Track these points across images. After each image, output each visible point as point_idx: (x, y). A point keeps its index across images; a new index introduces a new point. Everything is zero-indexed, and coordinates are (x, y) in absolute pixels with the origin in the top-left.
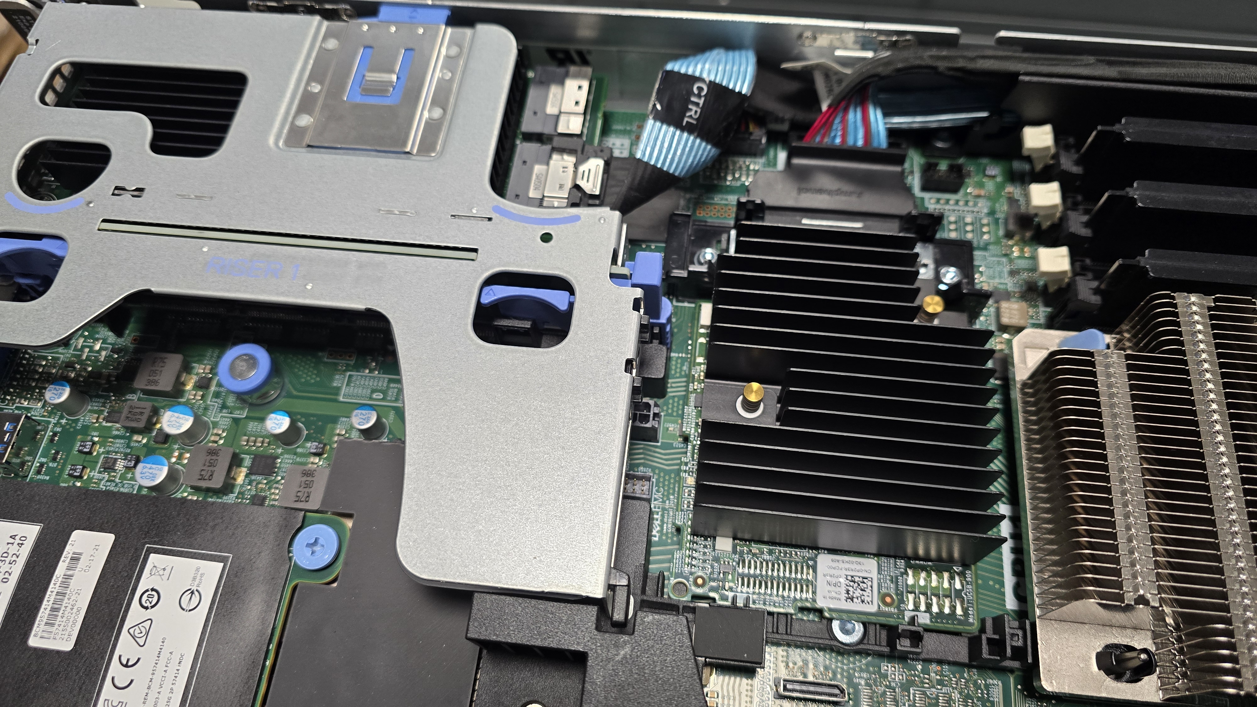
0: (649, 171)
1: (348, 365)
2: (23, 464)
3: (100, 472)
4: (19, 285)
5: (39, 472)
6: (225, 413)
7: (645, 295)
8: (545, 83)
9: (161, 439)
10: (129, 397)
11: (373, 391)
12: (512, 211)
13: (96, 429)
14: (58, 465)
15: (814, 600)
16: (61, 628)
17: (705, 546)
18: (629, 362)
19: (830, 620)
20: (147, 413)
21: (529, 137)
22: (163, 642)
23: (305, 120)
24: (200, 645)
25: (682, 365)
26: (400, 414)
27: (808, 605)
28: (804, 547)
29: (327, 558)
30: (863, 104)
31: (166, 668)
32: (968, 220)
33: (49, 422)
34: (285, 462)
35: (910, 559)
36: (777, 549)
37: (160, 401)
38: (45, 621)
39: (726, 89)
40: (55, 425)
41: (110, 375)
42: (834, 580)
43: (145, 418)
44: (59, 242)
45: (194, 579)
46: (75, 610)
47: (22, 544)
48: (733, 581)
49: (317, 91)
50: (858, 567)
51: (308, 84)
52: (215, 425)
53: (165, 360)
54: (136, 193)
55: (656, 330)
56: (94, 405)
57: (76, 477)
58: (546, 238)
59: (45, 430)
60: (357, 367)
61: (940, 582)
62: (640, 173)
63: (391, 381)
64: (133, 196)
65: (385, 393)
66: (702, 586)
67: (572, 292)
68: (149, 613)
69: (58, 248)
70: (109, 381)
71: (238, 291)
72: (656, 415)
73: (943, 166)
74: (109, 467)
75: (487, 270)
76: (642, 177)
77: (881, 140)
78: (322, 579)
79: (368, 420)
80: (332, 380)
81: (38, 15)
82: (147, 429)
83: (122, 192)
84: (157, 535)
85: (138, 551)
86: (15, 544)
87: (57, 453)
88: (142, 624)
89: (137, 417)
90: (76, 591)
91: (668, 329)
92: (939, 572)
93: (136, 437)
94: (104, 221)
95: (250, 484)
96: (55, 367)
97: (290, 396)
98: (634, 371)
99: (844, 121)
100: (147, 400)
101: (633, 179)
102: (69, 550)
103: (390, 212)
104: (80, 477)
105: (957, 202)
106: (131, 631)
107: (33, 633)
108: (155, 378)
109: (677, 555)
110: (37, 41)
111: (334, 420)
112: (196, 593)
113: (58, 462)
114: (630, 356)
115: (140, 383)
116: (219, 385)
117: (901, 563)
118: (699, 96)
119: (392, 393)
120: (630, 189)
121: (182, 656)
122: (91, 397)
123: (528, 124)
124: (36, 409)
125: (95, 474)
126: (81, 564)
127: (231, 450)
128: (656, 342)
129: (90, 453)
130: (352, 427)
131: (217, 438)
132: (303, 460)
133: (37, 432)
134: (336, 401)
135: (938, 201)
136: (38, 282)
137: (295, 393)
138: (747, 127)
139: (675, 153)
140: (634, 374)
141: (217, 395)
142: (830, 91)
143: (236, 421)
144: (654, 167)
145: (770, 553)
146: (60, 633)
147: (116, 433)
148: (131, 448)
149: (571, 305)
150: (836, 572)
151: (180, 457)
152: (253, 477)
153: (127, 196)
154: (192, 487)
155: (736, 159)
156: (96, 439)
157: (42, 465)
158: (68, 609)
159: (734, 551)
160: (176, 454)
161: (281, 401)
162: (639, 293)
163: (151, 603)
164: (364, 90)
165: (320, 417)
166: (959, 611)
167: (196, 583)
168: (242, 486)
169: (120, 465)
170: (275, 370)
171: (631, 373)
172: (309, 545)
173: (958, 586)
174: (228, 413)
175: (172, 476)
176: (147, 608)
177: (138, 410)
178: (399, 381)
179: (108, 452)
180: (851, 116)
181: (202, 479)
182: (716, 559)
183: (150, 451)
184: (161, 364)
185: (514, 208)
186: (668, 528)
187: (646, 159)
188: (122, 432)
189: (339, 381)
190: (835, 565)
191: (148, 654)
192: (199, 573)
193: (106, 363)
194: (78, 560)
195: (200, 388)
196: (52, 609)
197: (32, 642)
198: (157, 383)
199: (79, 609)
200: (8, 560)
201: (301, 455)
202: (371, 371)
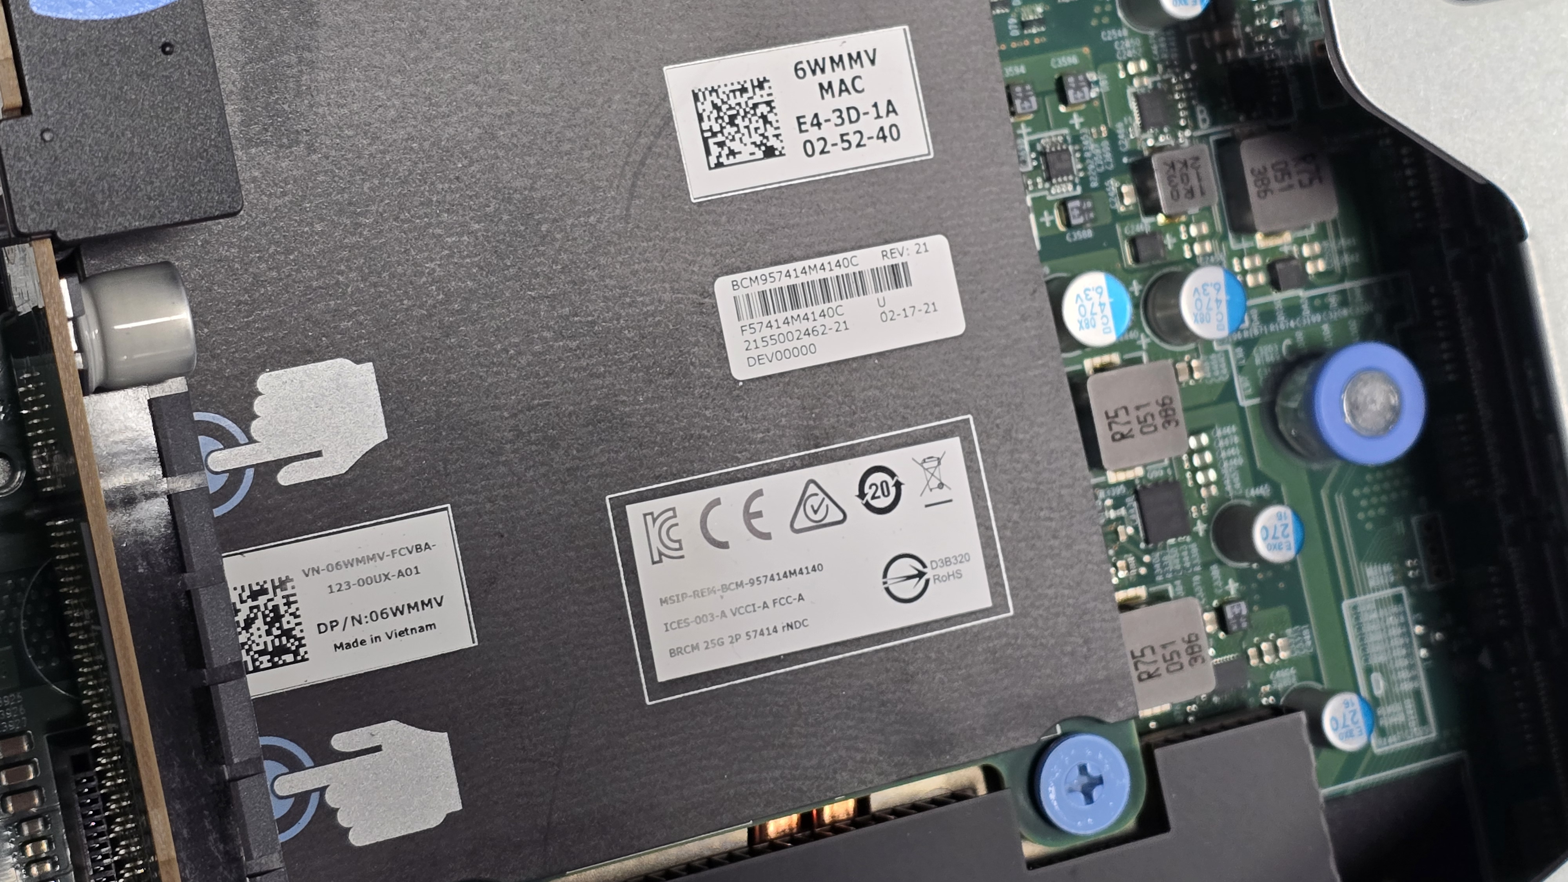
1: (1418, 580)
3: (1033, 146)
6: (1236, 354)
11: (1383, 669)
14: (1016, 39)
16: (767, 332)
22: (814, 569)
31: (770, 604)
38: (767, 287)
45: (947, 562)
46: (807, 341)
47: (884, 138)
53: (1316, 182)
60: (1422, 604)
65: (1390, 696)
68: (855, 507)
74: (1051, 161)
79: (1349, 735)
80: (1377, 559)
85: (955, 404)
86: (880, 123)
88: (831, 505)
89: (1181, 187)
90: (841, 320)
93: (1128, 187)
95: (1119, 502)
102: (906, 250)
106: (812, 489)
107: (740, 277)
108: (1272, 180)
111: (1299, 618)
112: (923, 581)
115: (1252, 152)
121: (802, 624)
125: (1026, 139)
126: (894, 297)
129: (1063, 97)
131: (1186, 379)
134: (1339, 599)
137: (1324, 494)
143: (1228, 392)
146: (758, 336)
148: (1102, 187)
152: (1131, 501)
156: (1096, 93)
158: (804, 325)
163: (873, 498)
167: (942, 571)
168: (1106, 486)
174: (1238, 361)
176: (862, 495)
177: (1194, 182)
181: (1111, 420)
184: (1305, 178)
191: (784, 548)
192: (959, 566)
194: (897, 284)
195: (1271, 269)
196: (793, 289)
197: (723, 287)
198: (1264, 192)
199: (811, 349)
200: (848, 128)
201: (1208, 583)
202: (1424, 641)
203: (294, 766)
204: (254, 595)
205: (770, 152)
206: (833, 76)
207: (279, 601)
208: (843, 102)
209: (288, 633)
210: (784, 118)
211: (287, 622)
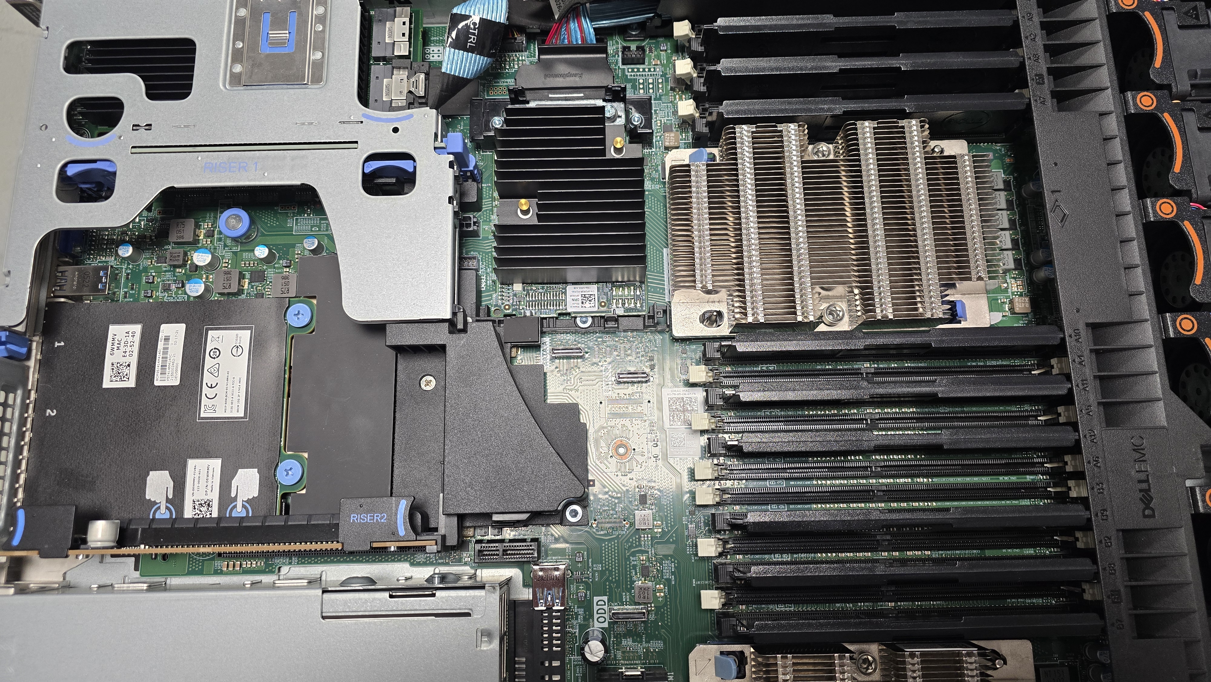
0: (451, 79)
1: (294, 213)
2: (114, 293)
3: (162, 293)
4: (81, 188)
5: (125, 297)
6: (227, 250)
7: (455, 158)
8: (383, 21)
9: (194, 269)
10: (166, 247)
11: (312, 227)
12: (373, 115)
13: (152, 268)
15: (566, 309)
16: (170, 374)
17: (509, 289)
18: (450, 198)
19: (576, 317)
20: (182, 255)
21: (378, 59)
22: (228, 373)
23: (238, 68)
24: (248, 372)
25: (489, 190)
26: (331, 238)
27: (564, 312)
28: (560, 283)
29: (307, 320)
30: (577, 17)
31: (233, 385)
32: (651, 81)
33: (122, 268)
34: (270, 273)
35: (614, 282)
36: (545, 286)
37: (187, 248)
38: (160, 373)
39: (490, 21)
40: (126, 269)
41: (151, 236)
42: (575, 298)
43: (181, 258)
44: (108, 163)
45: (237, 340)
46: (175, 365)
47: (134, 335)
48: (524, 305)
49: (241, 46)
50: (588, 290)
51: (234, 44)
52: (223, 257)
53: (184, 224)
54: (147, 127)
55: (469, 174)
56: (147, 254)
57: (149, 297)
58: (396, 130)
59: (121, 272)
60: (300, 213)
61: (629, 292)
62: (446, 81)
63: (321, 219)
64: (146, 130)
65: (319, 227)
66: (508, 309)
67: (415, 161)
68: (216, 360)
69: (109, 166)
70: (151, 240)
71: (226, 181)
72: (475, 223)
73: (633, 47)
74: (167, 289)
75: (365, 153)
76: (448, 83)
77: (591, 37)
78: (305, 331)
79: (313, 243)
80: (287, 223)
81: (41, 7)
82: (183, 265)
83: (138, 128)
84: (209, 321)
85: (201, 330)
86: (130, 336)
87: (133, 285)
88: (214, 366)
89: (176, 258)
90: (172, 355)
91: (476, 172)
92: (629, 287)
93: (177, 270)
94: (133, 147)
95: (252, 287)
96: (115, 235)
97: (263, 235)
98: (455, 202)
99: (568, 30)
100: (178, 248)
101: (443, 85)
102: (162, 335)
103: (303, 124)
104: (152, 296)
105: (644, 70)
106: (209, 370)
107: (155, 379)
108: (180, 234)
109: (494, 296)
110: (48, 28)
111: (293, 246)
112: (240, 347)
113: (135, 291)
114: (451, 194)
115: (173, 238)
116: (220, 233)
117: (609, 285)
118: (475, 29)
119: (323, 226)
120: (441, 91)
122: (143, 250)
123: (376, 52)
124: (112, 261)
125: (159, 294)
126: (170, 342)
127: (238, 270)
128: (470, 180)
129: (153, 282)
130: (304, 248)
131: (226, 265)
132: (280, 271)
133: (117, 274)
134: (292, 235)
135: (633, 69)
136: (94, 186)
137: (266, 233)
138: (514, 35)
139: (465, 66)
140: (455, 204)
141: (220, 240)
142: (559, 7)
143: (235, 253)
144: (454, 76)
145: (543, 288)
146: (170, 377)
147: (165, 269)
148: (177, 276)
149: (415, 167)
150: (576, 294)
151: (207, 278)
152: (253, 284)
153: (142, 130)
154: (219, 294)
155: (510, 54)
156: (154, 274)
157: (126, 293)
158: (171, 365)
159: (524, 290)
160: (204, 276)
161: (259, 239)
162: (451, 158)
163: (216, 355)
164: (270, 44)
165: (285, 245)
166: (638, 305)
167: (238, 341)
168: (248, 289)
169: (173, 287)
170: (252, 222)
171: (453, 204)
172: (295, 315)
173: (638, 293)
174: (229, 249)
175: (207, 289)
176: (214, 358)
177: (176, 255)
178: (327, 219)
179: (163, 281)
180: (572, 25)
181: (225, 288)
182: (515, 295)
183: (189, 278)
184: (182, 226)
185: (374, 113)
186: (490, 282)
187: (448, 72)
188: (168, 268)
189: (291, 223)
190: (575, 290)
191: (221, 380)
192: (238, 337)
193: (146, 229)
194: (169, 339)
195: (209, 237)
196: (162, 366)
197: (156, 383)
198: (182, 237)
199: (177, 364)
200: (129, 345)
201: (278, 268)
202: (309, 215)
203: (235, 506)
204: (195, 508)
205: (129, 365)
206: (116, 345)
207: (197, 503)
208: (122, 344)
209: (205, 502)
210: (122, 360)
211: (203, 502)
